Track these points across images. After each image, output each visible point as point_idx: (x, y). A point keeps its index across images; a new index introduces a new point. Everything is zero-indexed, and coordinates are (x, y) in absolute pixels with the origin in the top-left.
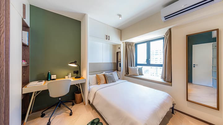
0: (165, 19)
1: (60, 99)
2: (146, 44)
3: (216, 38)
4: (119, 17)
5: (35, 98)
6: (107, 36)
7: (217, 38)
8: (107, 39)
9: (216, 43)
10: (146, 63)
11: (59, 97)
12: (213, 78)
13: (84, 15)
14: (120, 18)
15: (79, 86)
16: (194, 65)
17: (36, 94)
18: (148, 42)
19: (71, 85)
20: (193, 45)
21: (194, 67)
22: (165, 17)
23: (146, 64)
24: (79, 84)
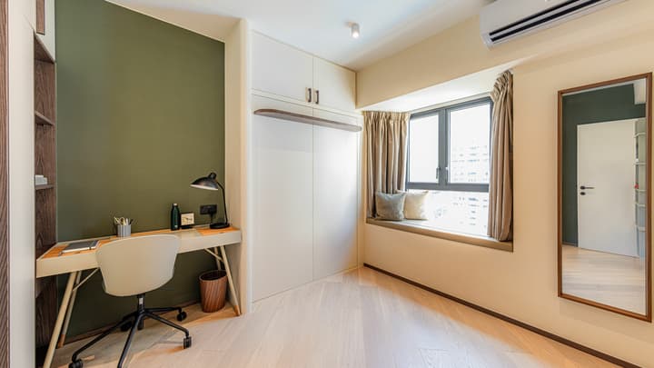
0: (494, 40)
1: (141, 301)
2: (435, 118)
3: (645, 104)
4: (350, 29)
5: (74, 295)
6: (310, 90)
7: (647, 106)
8: (310, 101)
9: (643, 121)
10: (436, 181)
11: (139, 296)
12: (639, 228)
13: (235, 25)
14: (356, 35)
15: (220, 255)
16: (583, 188)
17: (78, 282)
18: (443, 112)
19: (180, 252)
20: (578, 126)
21: (583, 194)
22: (491, 34)
23: (436, 184)
24: (219, 248)
